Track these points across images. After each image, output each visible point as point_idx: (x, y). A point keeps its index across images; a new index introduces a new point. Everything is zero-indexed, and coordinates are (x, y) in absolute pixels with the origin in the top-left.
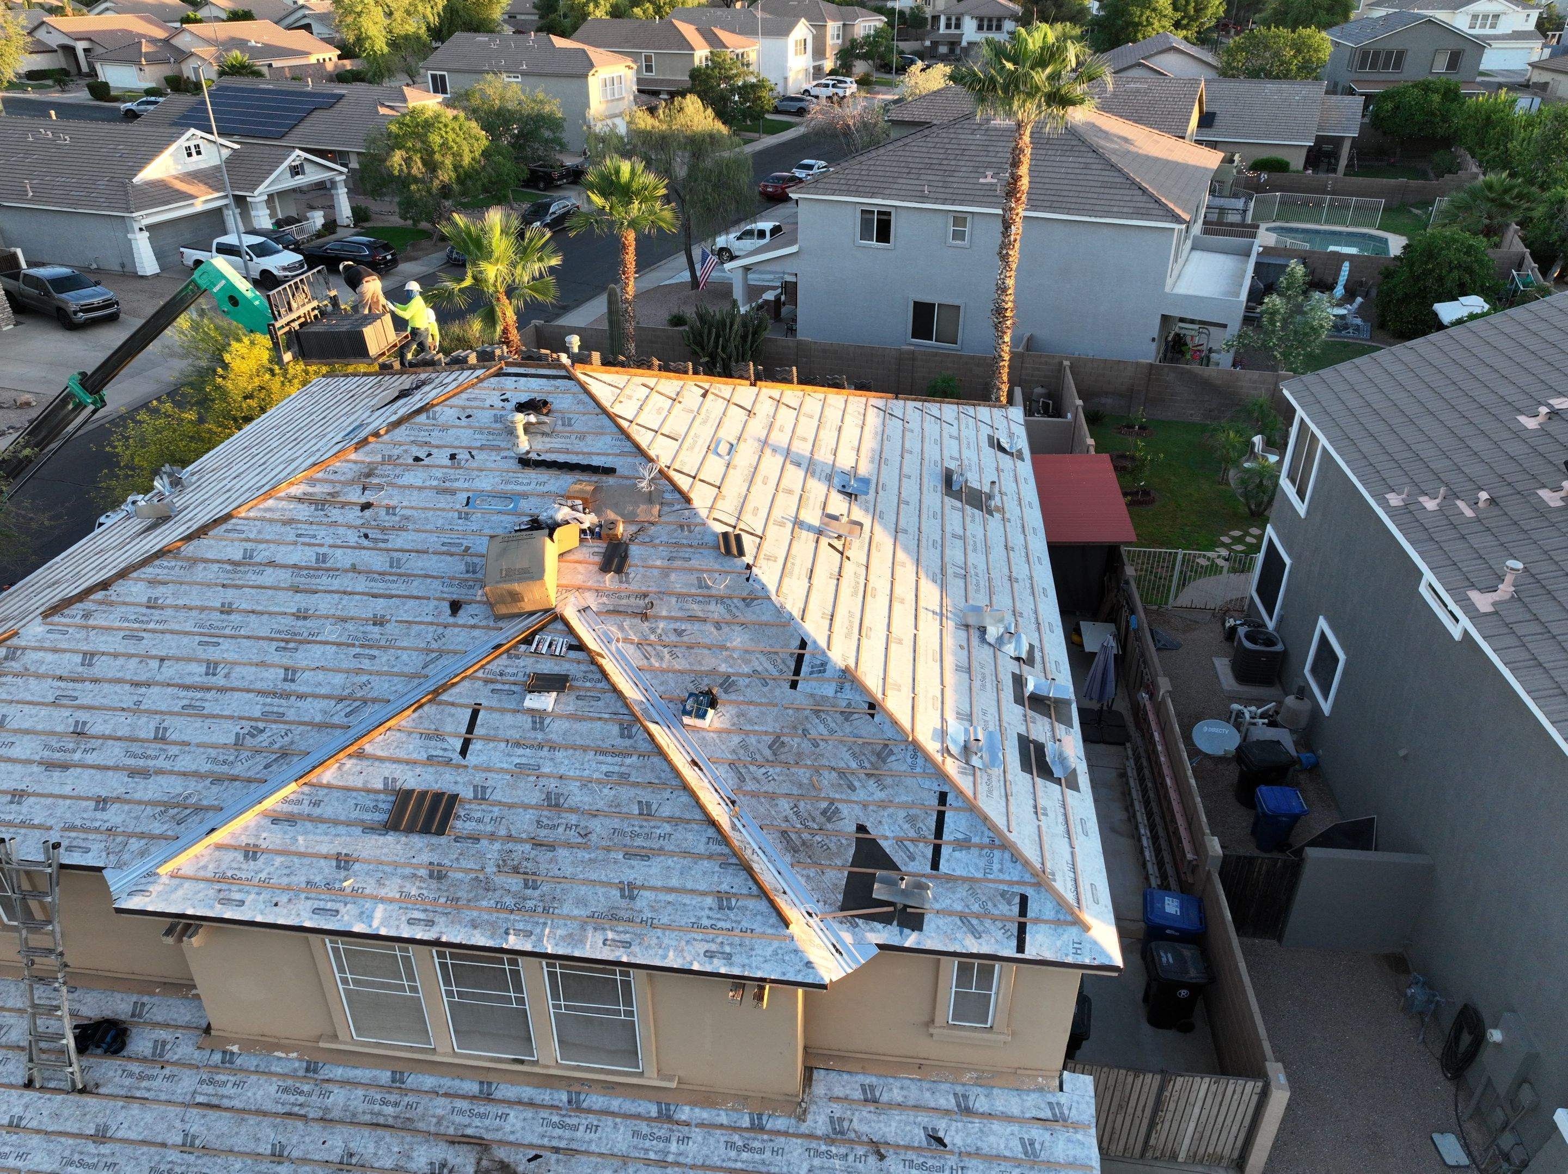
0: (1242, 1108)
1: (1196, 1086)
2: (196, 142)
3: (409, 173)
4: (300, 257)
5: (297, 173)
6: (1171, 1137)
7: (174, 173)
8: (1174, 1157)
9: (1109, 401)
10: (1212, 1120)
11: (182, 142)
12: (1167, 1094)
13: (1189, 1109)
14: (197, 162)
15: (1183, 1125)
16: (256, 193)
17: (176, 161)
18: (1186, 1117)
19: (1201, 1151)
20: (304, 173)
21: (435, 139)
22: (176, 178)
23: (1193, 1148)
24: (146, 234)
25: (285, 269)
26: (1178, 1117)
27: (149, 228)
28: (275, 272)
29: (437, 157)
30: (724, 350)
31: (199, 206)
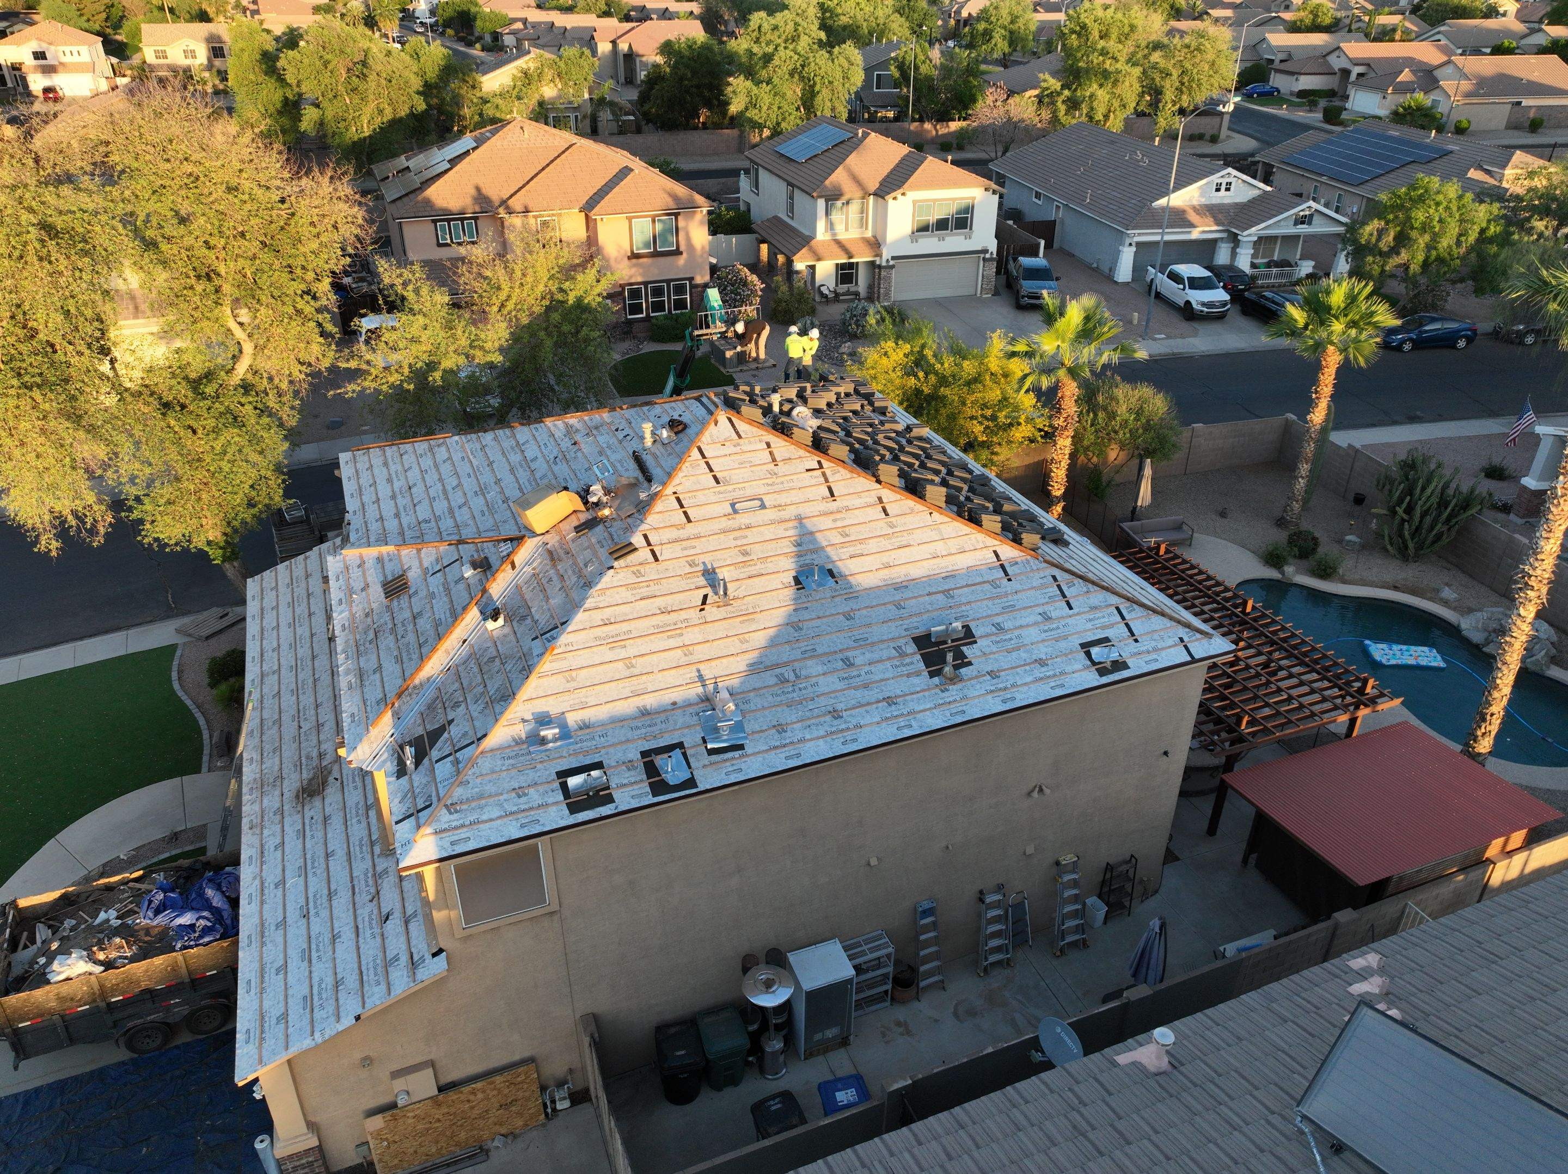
2: (1229, 180)
3: (1376, 245)
4: (1227, 297)
5: (1303, 223)
7: (1195, 202)
11: (1215, 178)
14: (1224, 197)
16: (1245, 233)
17: (1202, 195)
20: (1310, 223)
21: (1419, 215)
22: (1194, 208)
24: (1134, 249)
25: (1203, 304)
27: (1138, 244)
28: (1195, 306)
29: (1414, 234)
31: (1195, 234)
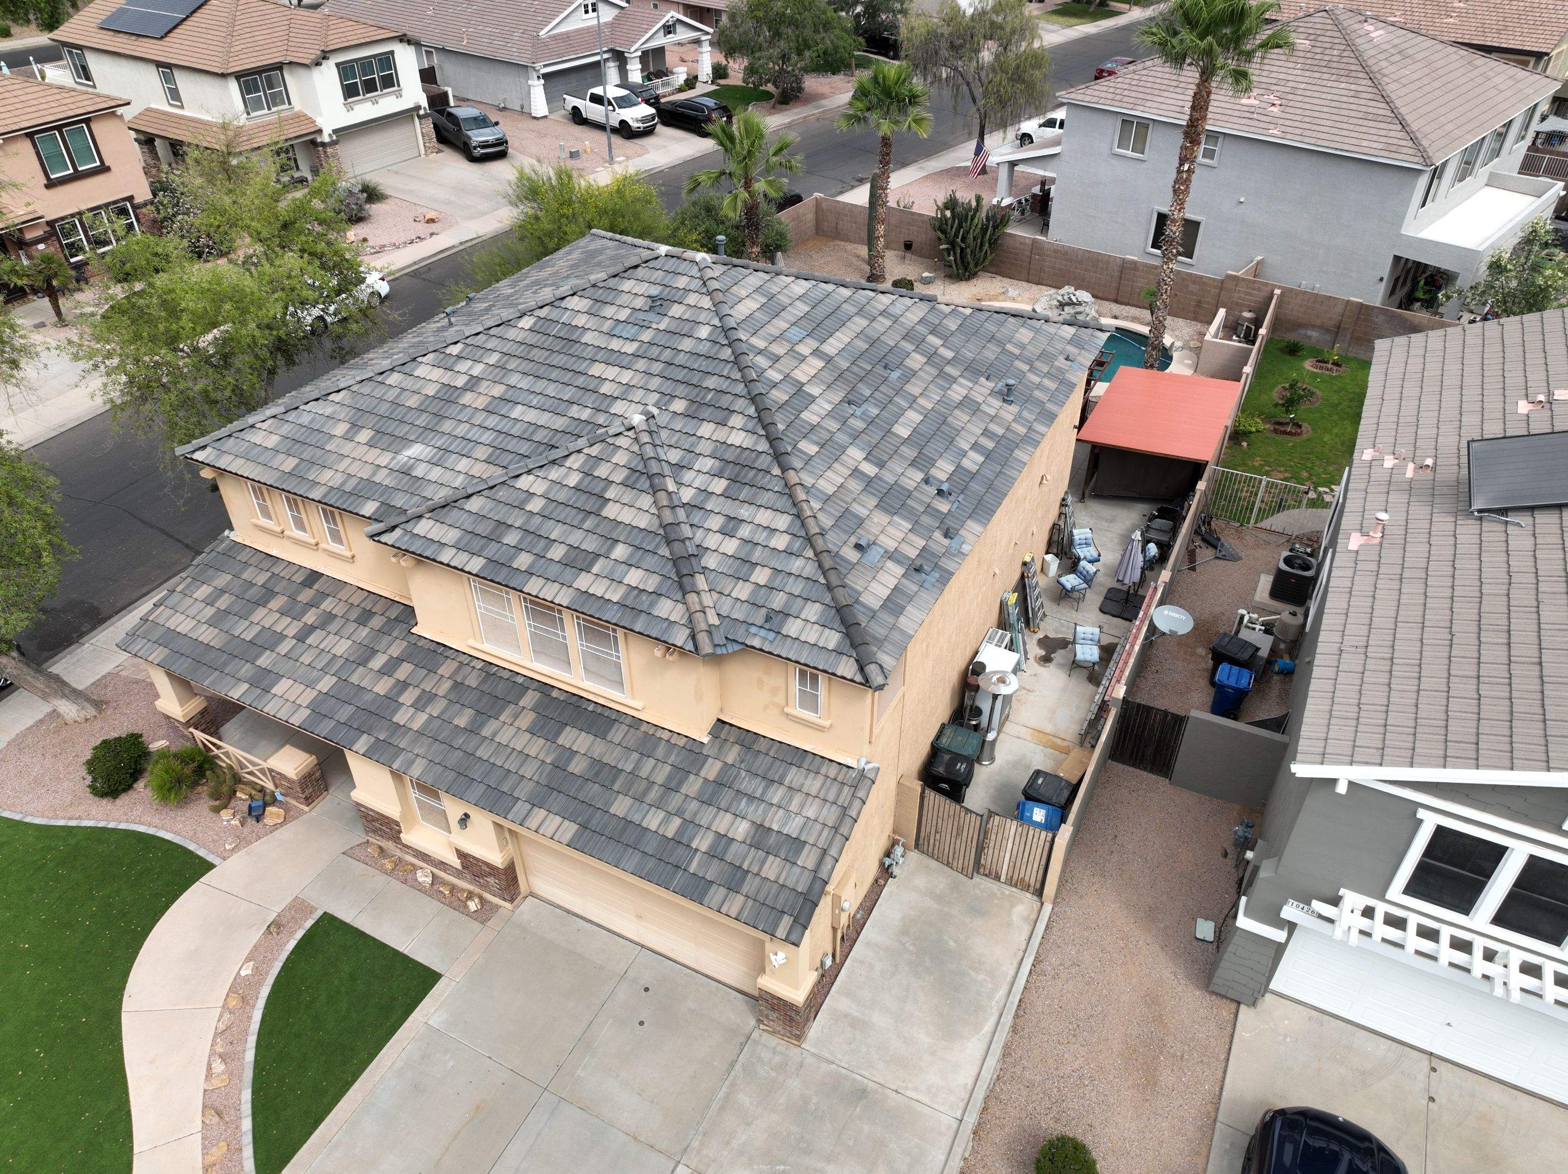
0: (1039, 850)
1: (1008, 826)
4: (654, 111)
5: (670, 32)
6: (995, 860)
8: (997, 878)
9: (1314, 334)
10: (1020, 854)
12: (989, 826)
13: (1004, 842)
15: (1002, 854)
16: (632, 49)
18: (1003, 848)
19: (1015, 877)
20: (675, 33)
23: (1010, 874)
24: (542, 81)
25: (639, 121)
26: (997, 846)
27: (546, 76)
30: (963, 240)
